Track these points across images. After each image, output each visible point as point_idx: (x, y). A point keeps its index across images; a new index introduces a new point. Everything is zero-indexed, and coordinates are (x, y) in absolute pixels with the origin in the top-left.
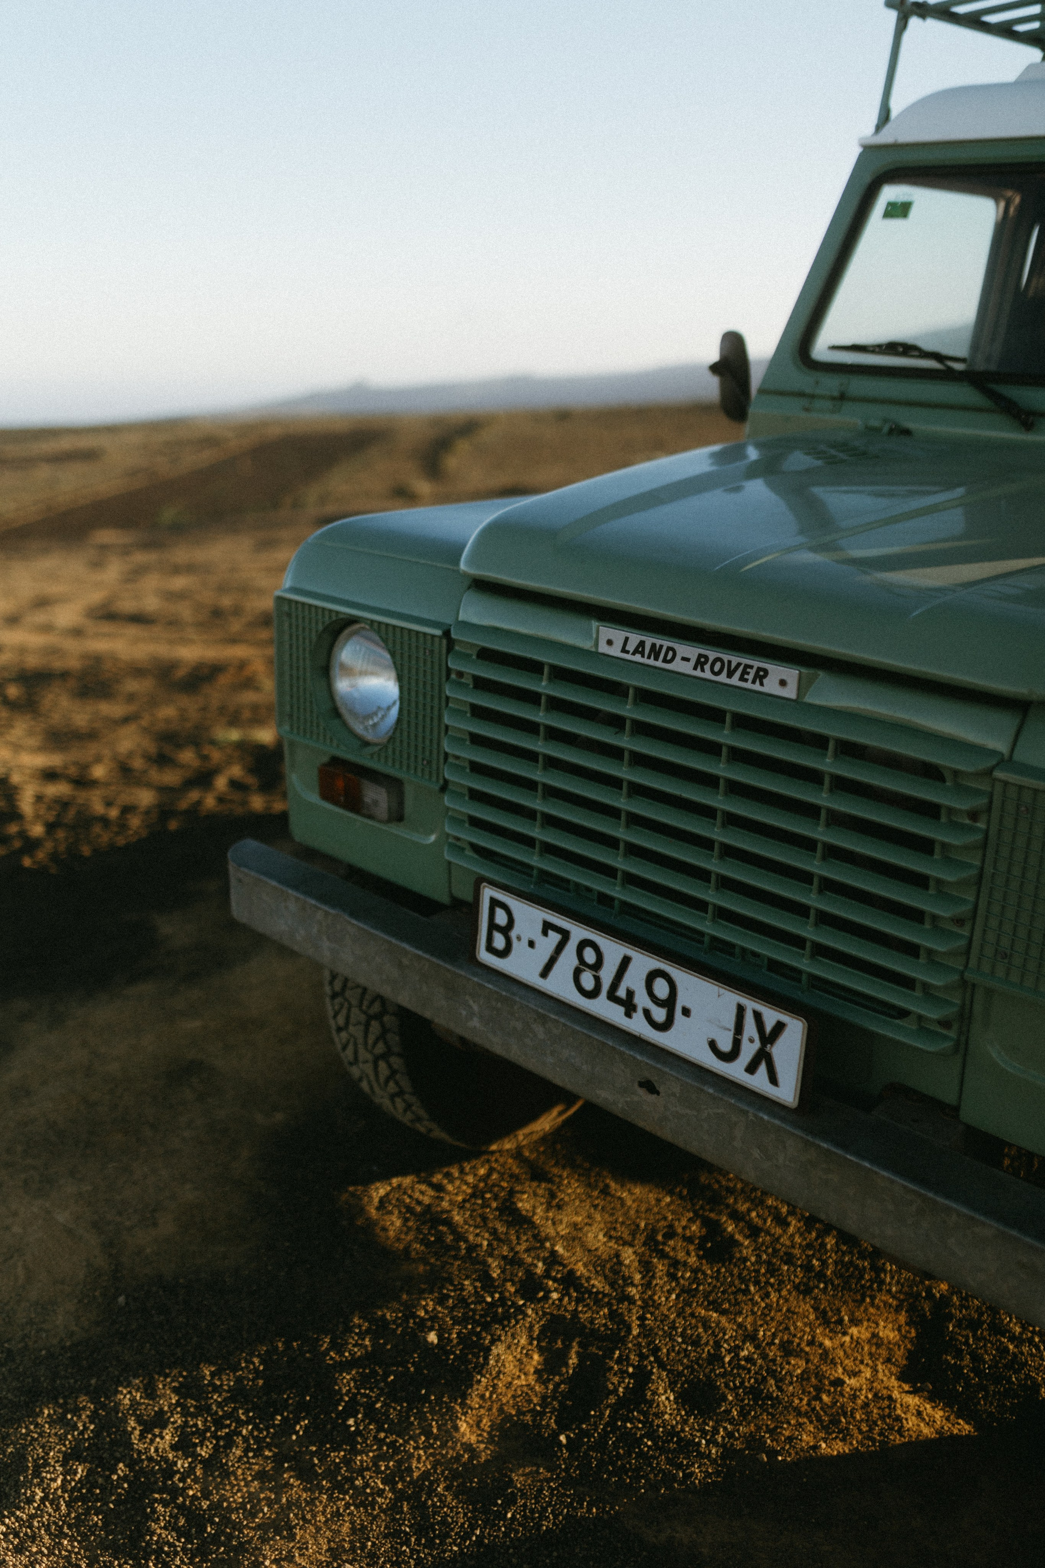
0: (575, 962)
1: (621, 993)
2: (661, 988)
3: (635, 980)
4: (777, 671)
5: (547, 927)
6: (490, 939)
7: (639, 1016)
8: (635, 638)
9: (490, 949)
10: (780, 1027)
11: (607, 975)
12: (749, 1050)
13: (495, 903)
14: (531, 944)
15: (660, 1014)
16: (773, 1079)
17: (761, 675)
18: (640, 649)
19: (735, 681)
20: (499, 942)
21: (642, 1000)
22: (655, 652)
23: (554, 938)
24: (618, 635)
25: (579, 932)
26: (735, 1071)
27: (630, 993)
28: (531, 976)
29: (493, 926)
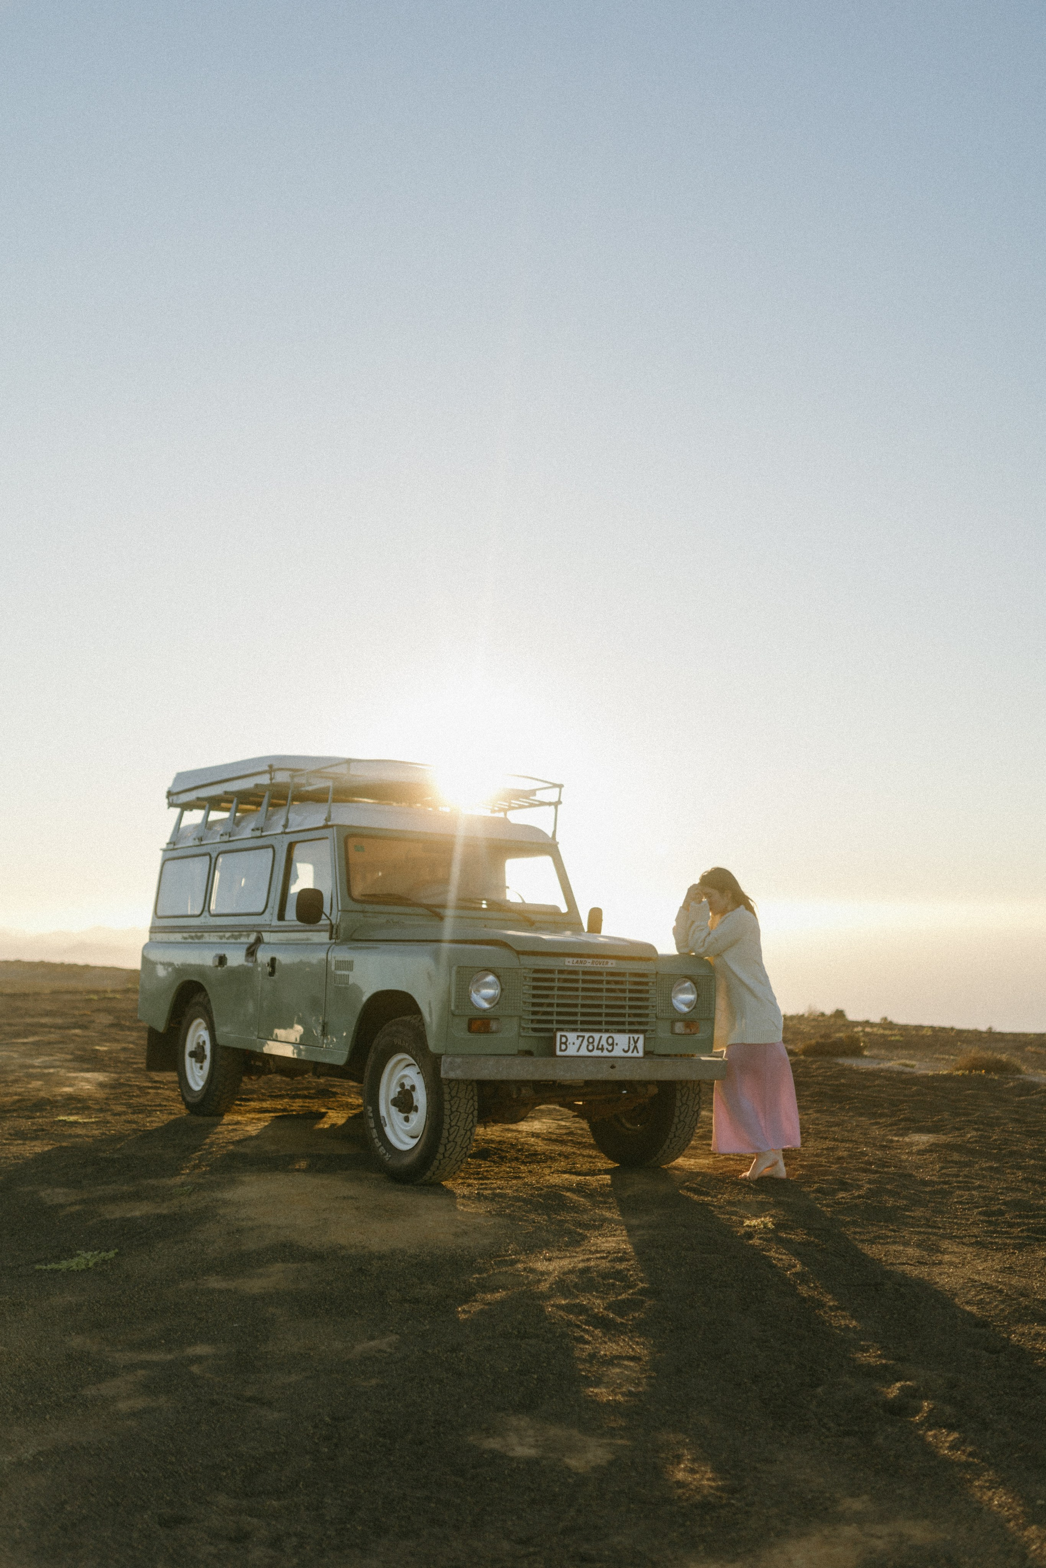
0: (587, 1043)
1: (600, 1047)
2: (610, 1041)
3: (603, 1042)
4: (610, 961)
5: (578, 1037)
6: (560, 1047)
7: (605, 1051)
8: (575, 960)
9: (561, 1050)
10: (638, 1038)
11: (596, 1044)
12: (632, 1047)
13: (561, 1036)
14: (574, 1044)
15: (610, 1048)
16: (638, 1052)
17: (607, 963)
18: (577, 962)
19: (601, 965)
20: (563, 1047)
21: (606, 1046)
22: (581, 962)
23: (581, 1039)
24: (571, 960)
25: (587, 1035)
26: (629, 1054)
27: (602, 1046)
28: (575, 1053)
29: (561, 1043)
